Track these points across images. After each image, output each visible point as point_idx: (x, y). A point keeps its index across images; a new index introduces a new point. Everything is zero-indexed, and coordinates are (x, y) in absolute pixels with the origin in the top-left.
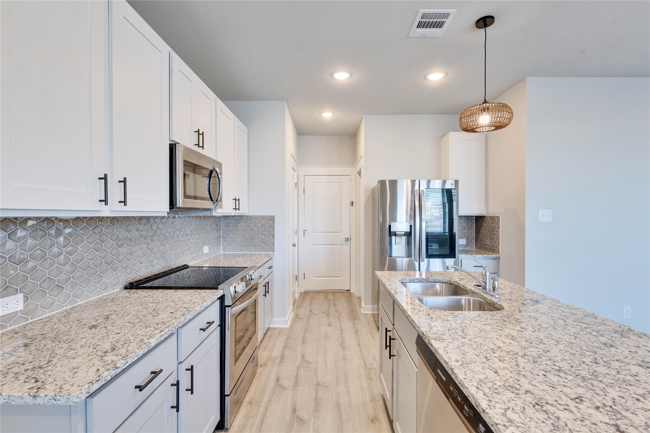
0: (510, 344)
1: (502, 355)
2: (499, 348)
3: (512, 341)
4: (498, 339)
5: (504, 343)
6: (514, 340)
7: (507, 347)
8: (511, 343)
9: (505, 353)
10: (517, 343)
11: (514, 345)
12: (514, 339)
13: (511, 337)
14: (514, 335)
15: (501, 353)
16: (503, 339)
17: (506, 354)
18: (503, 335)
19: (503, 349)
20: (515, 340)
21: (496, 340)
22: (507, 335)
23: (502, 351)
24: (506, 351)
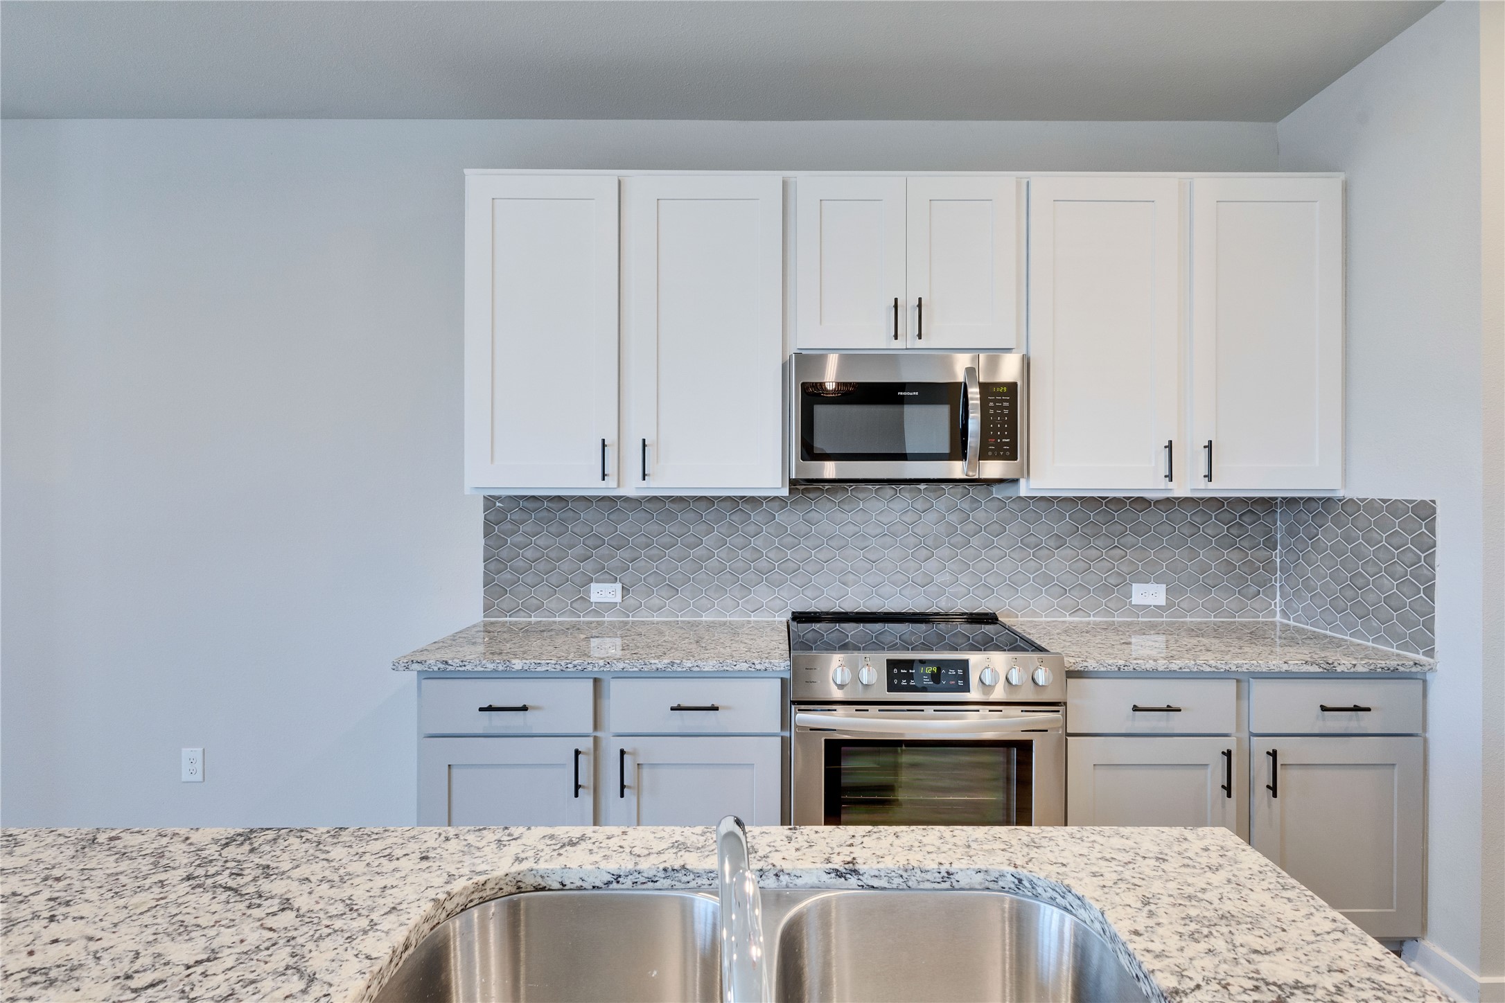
0: (29, 948)
1: (23, 906)
2: (52, 919)
3: (36, 961)
4: (91, 939)
5: (56, 941)
6: (33, 971)
7: (32, 937)
8: (31, 953)
9: (19, 915)
10: (12, 968)
11: (17, 956)
12: (34, 978)
13: (53, 974)
14: (51, 991)
15: (30, 910)
16: (76, 952)
17: (14, 915)
18: (91, 962)
19: (37, 926)
20: (25, 974)
21: (90, 931)
22: (76, 974)
23: (36, 916)
24: (24, 924)
